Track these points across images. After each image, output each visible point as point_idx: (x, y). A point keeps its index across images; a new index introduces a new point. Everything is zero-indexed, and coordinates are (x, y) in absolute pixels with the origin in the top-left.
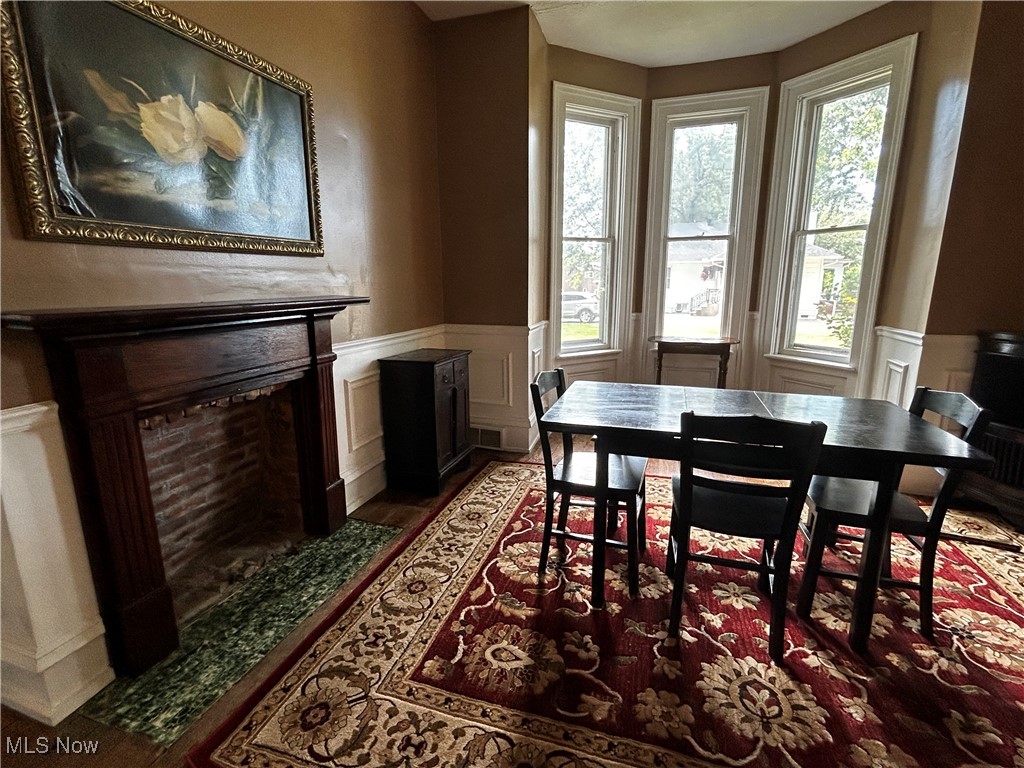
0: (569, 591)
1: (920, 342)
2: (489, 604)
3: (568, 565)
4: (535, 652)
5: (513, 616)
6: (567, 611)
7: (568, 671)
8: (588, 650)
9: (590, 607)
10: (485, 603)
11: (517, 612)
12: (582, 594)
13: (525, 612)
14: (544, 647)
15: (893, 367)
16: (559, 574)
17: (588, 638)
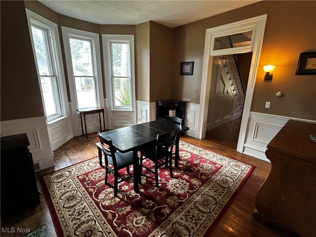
0: (130, 195)
1: (149, 104)
2: (117, 216)
3: (120, 190)
4: (143, 214)
5: (127, 212)
6: (136, 199)
7: (153, 210)
8: (150, 203)
9: (138, 194)
10: (116, 216)
11: (127, 210)
12: (133, 193)
13: (129, 208)
14: (143, 211)
15: (142, 110)
16: (121, 194)
17: (147, 201)
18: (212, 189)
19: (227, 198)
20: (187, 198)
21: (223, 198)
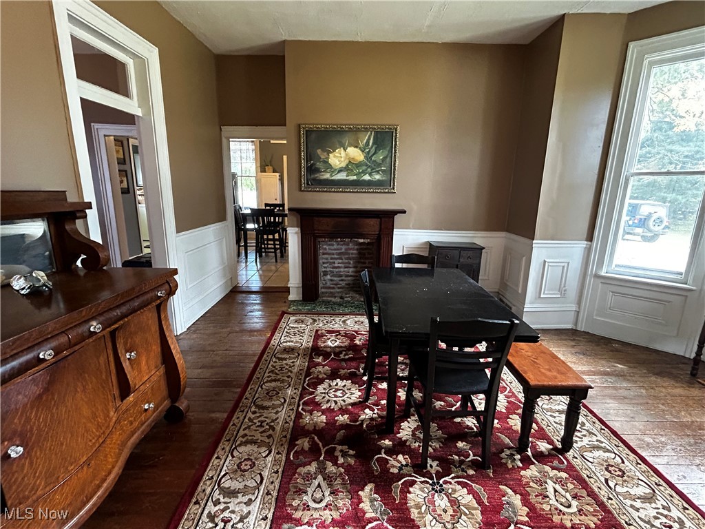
18: (272, 424)
19: (236, 421)
20: (306, 384)
21: (245, 417)
